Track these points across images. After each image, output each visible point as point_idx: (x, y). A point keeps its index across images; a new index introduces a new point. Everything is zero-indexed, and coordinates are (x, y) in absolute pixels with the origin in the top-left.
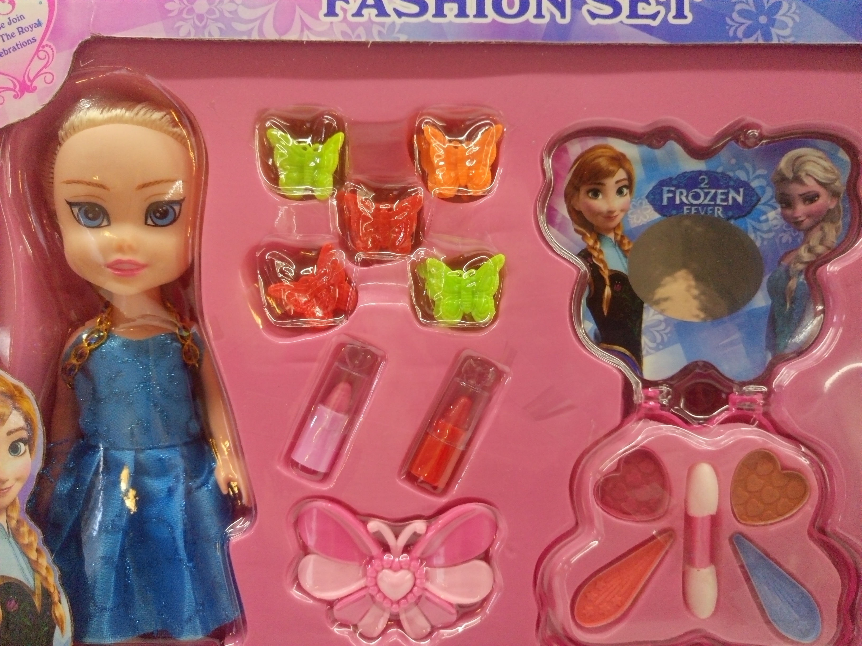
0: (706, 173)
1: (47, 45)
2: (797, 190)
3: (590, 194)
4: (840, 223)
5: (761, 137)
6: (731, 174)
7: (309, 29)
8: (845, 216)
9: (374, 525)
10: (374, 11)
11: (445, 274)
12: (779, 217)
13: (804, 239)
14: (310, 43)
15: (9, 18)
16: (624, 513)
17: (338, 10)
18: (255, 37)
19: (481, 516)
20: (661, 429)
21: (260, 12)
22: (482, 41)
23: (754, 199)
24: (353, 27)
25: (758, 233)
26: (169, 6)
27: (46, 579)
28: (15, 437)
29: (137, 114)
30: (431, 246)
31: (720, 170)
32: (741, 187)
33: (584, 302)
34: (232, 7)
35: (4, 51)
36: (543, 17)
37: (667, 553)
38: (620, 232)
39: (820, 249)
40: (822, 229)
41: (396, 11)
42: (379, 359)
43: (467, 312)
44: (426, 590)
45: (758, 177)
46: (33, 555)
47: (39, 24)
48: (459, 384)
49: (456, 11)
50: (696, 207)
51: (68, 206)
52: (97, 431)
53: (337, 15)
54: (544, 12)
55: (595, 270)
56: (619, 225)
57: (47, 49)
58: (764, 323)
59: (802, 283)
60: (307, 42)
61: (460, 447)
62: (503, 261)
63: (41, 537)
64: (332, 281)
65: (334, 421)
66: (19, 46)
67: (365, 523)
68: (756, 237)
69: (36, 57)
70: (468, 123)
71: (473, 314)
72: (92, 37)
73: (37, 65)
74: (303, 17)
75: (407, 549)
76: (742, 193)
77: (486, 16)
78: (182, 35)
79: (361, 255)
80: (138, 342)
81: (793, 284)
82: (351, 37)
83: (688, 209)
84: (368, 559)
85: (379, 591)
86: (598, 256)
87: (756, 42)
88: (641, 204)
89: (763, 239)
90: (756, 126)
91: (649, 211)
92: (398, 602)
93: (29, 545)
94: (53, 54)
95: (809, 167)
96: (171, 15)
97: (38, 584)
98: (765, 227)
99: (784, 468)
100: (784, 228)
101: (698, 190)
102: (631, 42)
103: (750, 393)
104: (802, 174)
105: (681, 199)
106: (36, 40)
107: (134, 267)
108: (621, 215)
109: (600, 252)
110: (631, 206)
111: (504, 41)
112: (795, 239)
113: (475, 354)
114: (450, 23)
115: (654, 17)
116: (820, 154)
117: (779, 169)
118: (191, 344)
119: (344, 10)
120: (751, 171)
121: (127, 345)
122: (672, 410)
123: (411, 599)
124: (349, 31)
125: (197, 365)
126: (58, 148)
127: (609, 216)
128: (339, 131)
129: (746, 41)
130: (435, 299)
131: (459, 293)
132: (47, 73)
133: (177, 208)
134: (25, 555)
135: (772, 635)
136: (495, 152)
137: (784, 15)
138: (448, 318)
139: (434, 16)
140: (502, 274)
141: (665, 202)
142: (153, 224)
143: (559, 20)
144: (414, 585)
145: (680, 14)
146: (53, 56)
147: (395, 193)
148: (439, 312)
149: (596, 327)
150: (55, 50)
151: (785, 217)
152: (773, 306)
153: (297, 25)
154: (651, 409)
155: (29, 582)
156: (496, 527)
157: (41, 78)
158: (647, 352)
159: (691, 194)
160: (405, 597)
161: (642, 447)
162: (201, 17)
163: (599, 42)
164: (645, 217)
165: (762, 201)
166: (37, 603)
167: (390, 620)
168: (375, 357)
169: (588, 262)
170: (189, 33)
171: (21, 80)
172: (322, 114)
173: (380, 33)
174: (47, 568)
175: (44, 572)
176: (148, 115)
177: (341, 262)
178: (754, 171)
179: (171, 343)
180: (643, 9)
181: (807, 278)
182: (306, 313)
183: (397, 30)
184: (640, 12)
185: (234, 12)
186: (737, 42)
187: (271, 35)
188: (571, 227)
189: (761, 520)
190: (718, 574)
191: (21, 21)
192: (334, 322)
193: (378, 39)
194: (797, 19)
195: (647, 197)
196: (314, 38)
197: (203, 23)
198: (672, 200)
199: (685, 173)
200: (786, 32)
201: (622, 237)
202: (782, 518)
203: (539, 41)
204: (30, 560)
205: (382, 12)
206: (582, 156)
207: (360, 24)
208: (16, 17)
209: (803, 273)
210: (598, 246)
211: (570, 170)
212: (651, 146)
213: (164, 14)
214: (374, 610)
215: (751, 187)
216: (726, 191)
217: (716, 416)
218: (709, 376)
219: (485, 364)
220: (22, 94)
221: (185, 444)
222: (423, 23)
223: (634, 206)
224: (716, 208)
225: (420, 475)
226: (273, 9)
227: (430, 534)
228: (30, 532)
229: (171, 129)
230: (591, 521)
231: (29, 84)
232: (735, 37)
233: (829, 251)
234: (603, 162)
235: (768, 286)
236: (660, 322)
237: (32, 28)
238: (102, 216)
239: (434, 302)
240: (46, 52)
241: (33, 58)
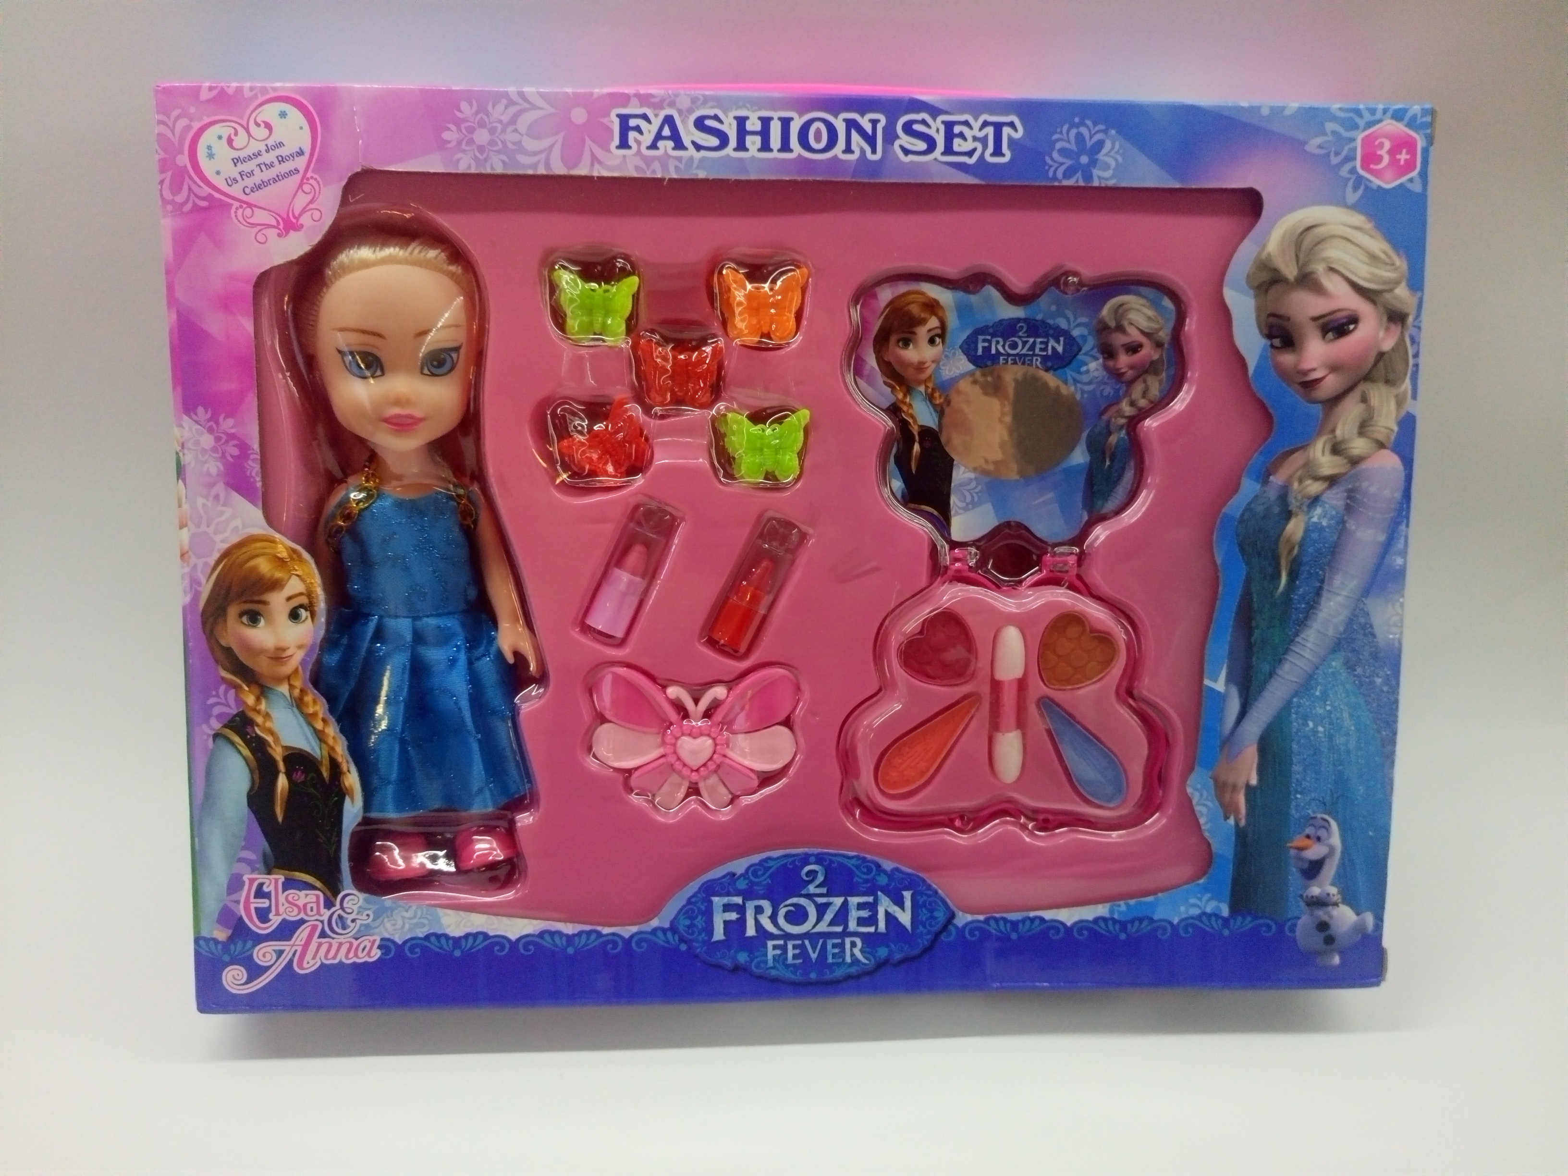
0: (1025, 320)
1: (312, 178)
2: (1119, 340)
3: (901, 344)
4: (1164, 375)
5: (1081, 284)
6: (1051, 322)
7: (599, 162)
8: (1168, 367)
9: (673, 691)
10: (670, 144)
11: (748, 430)
12: (1101, 369)
13: (1127, 391)
14: (601, 179)
15: (267, 145)
16: (929, 677)
17: (631, 142)
18: (542, 171)
19: (783, 677)
20: (968, 591)
21: (545, 143)
22: (787, 179)
23: (1075, 348)
24: (648, 161)
25: (1079, 385)
26: (446, 135)
27: (332, 749)
28: (295, 603)
29: (411, 253)
30: (731, 400)
31: (1039, 317)
32: (1062, 336)
33: (892, 459)
34: (515, 137)
35: (263, 182)
36: (852, 152)
37: (972, 718)
38: (930, 385)
39: (1143, 403)
40: (1145, 381)
41: (694, 143)
42: (678, 521)
43: (770, 470)
44: (725, 756)
45: (1079, 325)
46: (319, 725)
47: (301, 153)
48: (761, 546)
49: (759, 144)
50: (1013, 358)
51: (339, 356)
52: (369, 598)
53: (629, 147)
54: (854, 147)
55: (903, 426)
56: (930, 377)
57: (312, 182)
58: (1081, 481)
59: (1123, 439)
60: (598, 177)
61: (762, 611)
62: (808, 417)
63: (327, 706)
64: (627, 439)
65: (630, 583)
66: (280, 178)
67: (664, 687)
68: (1076, 389)
69: (300, 191)
70: (770, 268)
71: (777, 473)
72: (363, 170)
73: (301, 200)
74: (594, 151)
75: (708, 714)
76: (1062, 343)
77: (791, 151)
78: (462, 168)
79: (658, 409)
80: (411, 501)
81: (1113, 439)
82: (645, 172)
83: (1004, 359)
84: (668, 724)
85: (679, 759)
86: (908, 410)
87: (1076, 185)
88: (954, 354)
89: (1083, 392)
90: (1075, 274)
91: (963, 361)
92: (697, 770)
93: (314, 715)
94: (320, 188)
95: (1132, 316)
96: (449, 146)
97: (325, 753)
98: (1085, 378)
99: (1093, 630)
100: (1106, 380)
101: (1016, 339)
102: (945, 182)
103: (1062, 554)
104: (1125, 323)
105: (997, 349)
106: (298, 171)
107: (409, 421)
108: (933, 366)
109: (910, 406)
110: (943, 357)
111: (810, 178)
112: (1117, 391)
113: (778, 516)
114: (753, 157)
115: (970, 154)
116: (1143, 301)
117: (1100, 317)
118: (467, 503)
119: (638, 143)
120: (1072, 319)
121: (399, 504)
122: (980, 571)
123: (712, 766)
124: (644, 166)
125: (472, 526)
126: (325, 290)
127: (920, 367)
128: (633, 274)
129: (1066, 183)
130: (736, 457)
131: (761, 450)
132: (314, 209)
133: (454, 355)
134: (310, 724)
135: (1078, 800)
136: (800, 298)
137: (1106, 155)
138: (750, 477)
139: (735, 150)
140: (806, 431)
141: (980, 352)
142: (429, 373)
143: (870, 156)
144: (715, 752)
145: (998, 152)
146: (320, 190)
147: (694, 343)
148: (740, 471)
149: (903, 486)
150: (321, 183)
151: (1106, 367)
152: (1091, 463)
153: (586, 158)
154: (958, 571)
155: (315, 752)
156: (798, 689)
157: (308, 214)
158: (956, 511)
159: (1008, 343)
160: (705, 765)
161: (945, 609)
162: (481, 149)
163: (912, 181)
164: (958, 368)
165: (1083, 351)
166: (325, 774)
167: (689, 788)
168: (674, 518)
169: (897, 417)
170: (469, 167)
171: (285, 216)
172: (615, 258)
173: (676, 168)
174: (334, 738)
175: (331, 742)
176: (422, 254)
177: (638, 416)
178: (1076, 318)
179: (447, 502)
180: (959, 145)
181: (1128, 434)
182: (598, 470)
183: (695, 165)
184: (956, 148)
185: (518, 143)
186: (1056, 184)
187: (559, 169)
188: (879, 378)
189: (1069, 684)
190: (1024, 736)
191: (280, 149)
192: (628, 481)
193: (675, 176)
194: (1120, 159)
195: (961, 347)
196: (606, 173)
197: (485, 155)
198: (987, 350)
199: (1003, 320)
200: (1108, 174)
201: (933, 390)
202: (1091, 682)
203: (848, 179)
204: (315, 729)
205: (679, 145)
206: (891, 302)
207: (654, 158)
208: (274, 144)
209: (1125, 428)
210: (908, 400)
211: (880, 317)
212: (967, 290)
213: (442, 145)
214: (674, 778)
215: (1071, 336)
216: (1045, 340)
217: (1026, 578)
218: (1020, 537)
219: (789, 525)
220: (287, 233)
221: (464, 612)
222: (722, 158)
223: (946, 357)
224: (1035, 358)
225: (720, 639)
226: (561, 141)
227: (729, 699)
228: (315, 702)
229: (445, 267)
230: (894, 685)
231: (294, 221)
232: (1055, 178)
233: (1152, 405)
234: (915, 309)
235: (1086, 441)
236: (971, 480)
237: (293, 157)
238: (375, 366)
239: (734, 458)
240: (312, 185)
241: (297, 191)
